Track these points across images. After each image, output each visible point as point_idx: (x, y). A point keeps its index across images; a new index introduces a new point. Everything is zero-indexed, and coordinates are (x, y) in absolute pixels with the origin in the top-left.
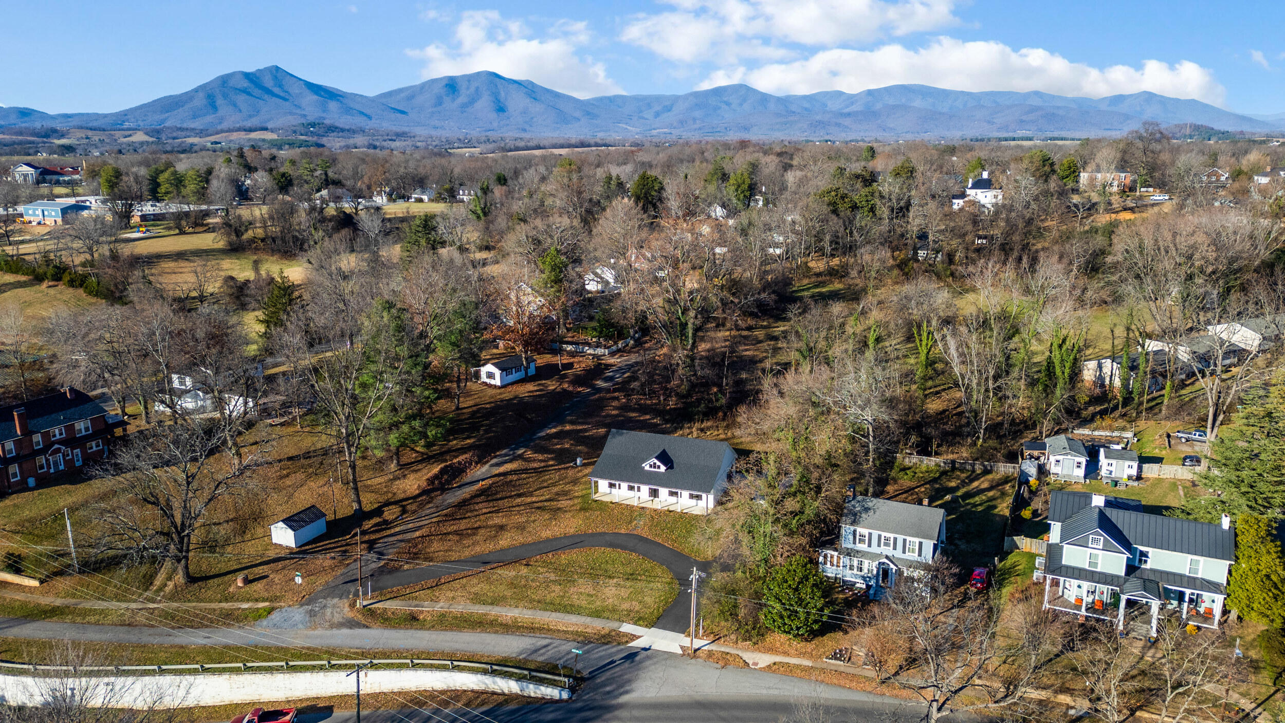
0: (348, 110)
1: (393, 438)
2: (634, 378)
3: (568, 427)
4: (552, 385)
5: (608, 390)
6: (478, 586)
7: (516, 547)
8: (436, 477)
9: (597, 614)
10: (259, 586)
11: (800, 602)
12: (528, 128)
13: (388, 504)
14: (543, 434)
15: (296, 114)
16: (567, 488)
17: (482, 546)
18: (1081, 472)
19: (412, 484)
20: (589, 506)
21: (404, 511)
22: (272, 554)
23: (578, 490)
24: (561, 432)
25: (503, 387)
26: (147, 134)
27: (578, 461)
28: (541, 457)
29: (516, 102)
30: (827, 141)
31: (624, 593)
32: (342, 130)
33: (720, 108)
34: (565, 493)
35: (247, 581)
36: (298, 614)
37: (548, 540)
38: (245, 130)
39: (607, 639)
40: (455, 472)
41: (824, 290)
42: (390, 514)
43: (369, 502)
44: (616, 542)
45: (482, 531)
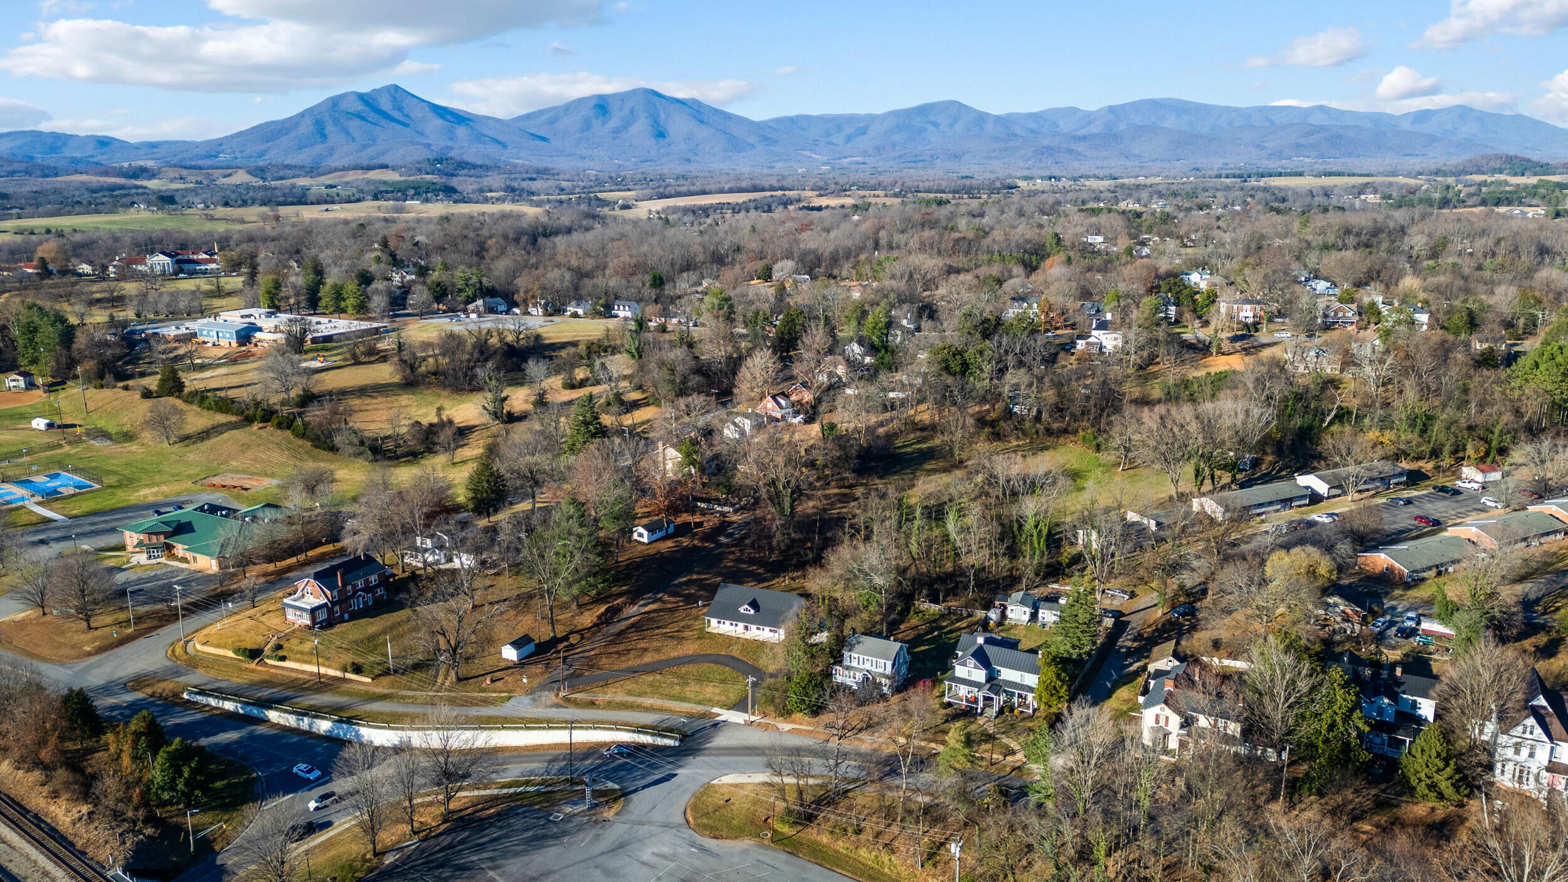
0: (479, 137)
1: (575, 590)
2: (746, 536)
3: (695, 577)
4: (686, 542)
5: (727, 545)
6: (630, 685)
7: (654, 663)
8: (603, 614)
9: (700, 703)
10: (499, 684)
11: (807, 694)
12: (692, 158)
13: (572, 632)
14: (676, 582)
15: (418, 143)
16: (691, 622)
17: (633, 662)
18: (1026, 618)
19: (587, 619)
20: (703, 635)
21: (582, 638)
22: (503, 665)
23: (697, 625)
24: (689, 581)
25: (650, 543)
26: (250, 173)
27: (700, 603)
28: (673, 600)
29: (679, 126)
30: (1050, 178)
31: (717, 691)
32: (474, 166)
33: (925, 130)
34: (689, 627)
35: (493, 681)
36: (526, 700)
37: (674, 658)
38: (362, 168)
39: (703, 716)
40: (614, 611)
41: (924, 446)
42: (575, 638)
43: (560, 631)
44: (717, 660)
45: (632, 652)
